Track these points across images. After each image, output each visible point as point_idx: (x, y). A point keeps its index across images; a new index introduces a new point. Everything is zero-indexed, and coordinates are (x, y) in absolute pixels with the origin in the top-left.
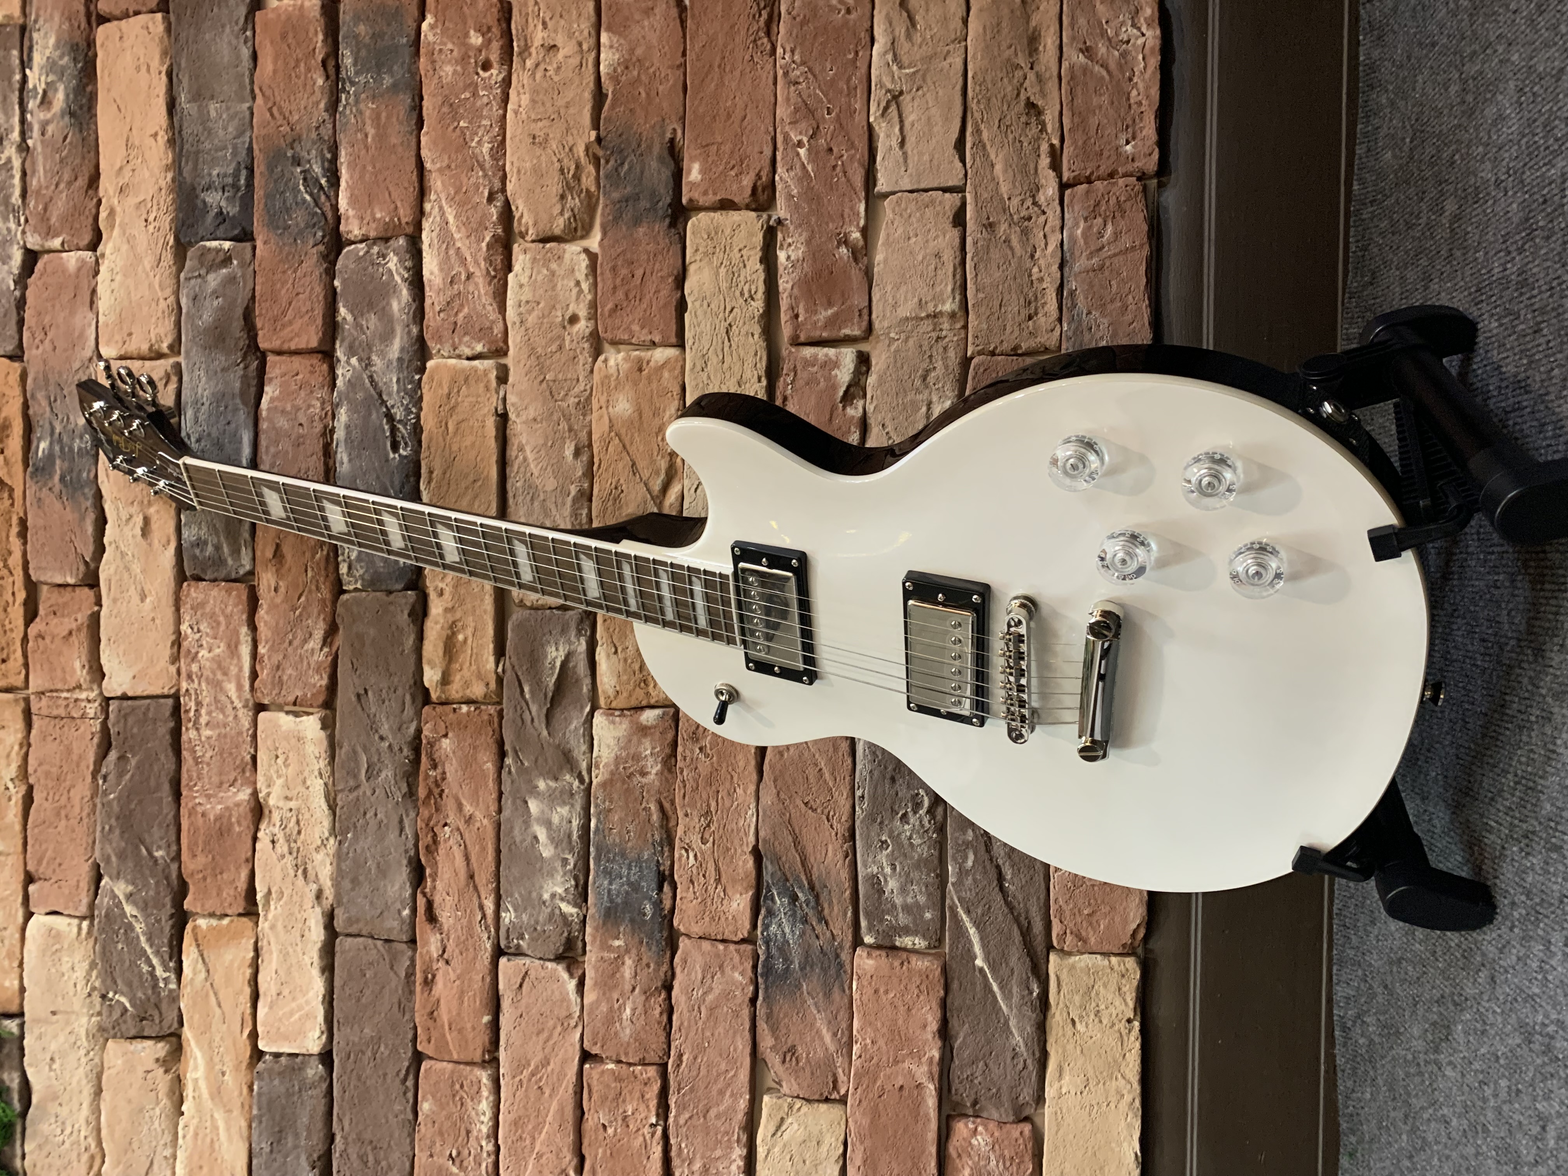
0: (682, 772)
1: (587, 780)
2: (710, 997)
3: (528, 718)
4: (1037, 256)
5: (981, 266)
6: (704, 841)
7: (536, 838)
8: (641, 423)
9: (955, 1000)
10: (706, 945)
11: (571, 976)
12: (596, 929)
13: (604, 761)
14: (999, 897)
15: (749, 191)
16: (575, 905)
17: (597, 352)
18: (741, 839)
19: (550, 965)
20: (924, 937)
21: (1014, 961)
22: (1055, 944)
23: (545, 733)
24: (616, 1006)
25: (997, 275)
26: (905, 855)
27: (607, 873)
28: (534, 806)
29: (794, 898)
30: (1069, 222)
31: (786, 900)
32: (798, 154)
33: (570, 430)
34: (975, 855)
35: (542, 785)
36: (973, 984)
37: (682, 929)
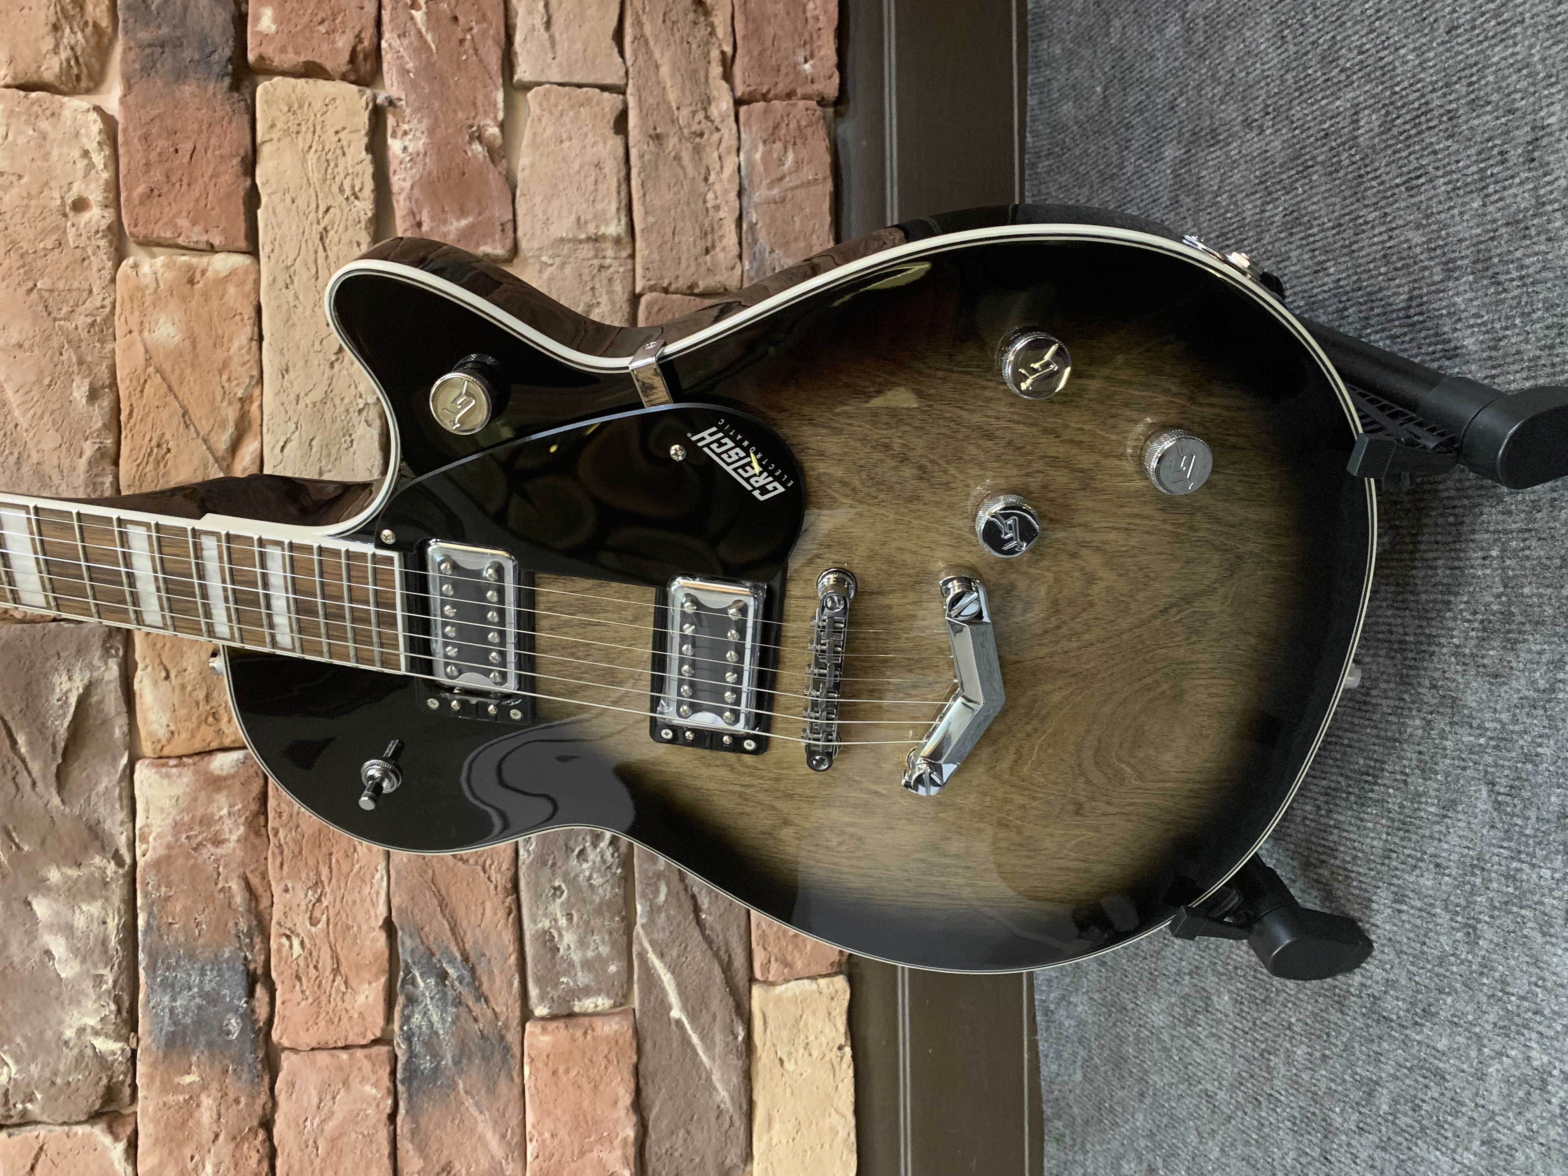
0: (276, 833)
1: (128, 860)
2: (330, 1125)
3: (24, 780)
4: (712, 178)
5: (650, 184)
6: (313, 922)
7: (48, 953)
8: (196, 356)
9: (649, 1065)
10: (322, 1057)
11: (117, 1139)
12: (154, 1065)
13: (155, 831)
14: (696, 933)
15: (346, 57)
16: (118, 1038)
17: (119, 256)
18: (367, 912)
19: (79, 1130)
20: (608, 996)
21: (715, 1005)
22: (758, 974)
23: (56, 800)
24: (190, 1166)
25: (668, 197)
26: (584, 901)
27: (168, 985)
28: (42, 908)
29: (443, 976)
30: (746, 145)
31: (432, 981)
32: (412, 18)
33: (80, 362)
34: (668, 886)
35: (54, 875)
36: (669, 1040)
37: (286, 1043)
